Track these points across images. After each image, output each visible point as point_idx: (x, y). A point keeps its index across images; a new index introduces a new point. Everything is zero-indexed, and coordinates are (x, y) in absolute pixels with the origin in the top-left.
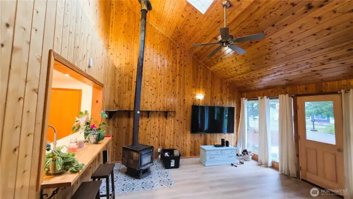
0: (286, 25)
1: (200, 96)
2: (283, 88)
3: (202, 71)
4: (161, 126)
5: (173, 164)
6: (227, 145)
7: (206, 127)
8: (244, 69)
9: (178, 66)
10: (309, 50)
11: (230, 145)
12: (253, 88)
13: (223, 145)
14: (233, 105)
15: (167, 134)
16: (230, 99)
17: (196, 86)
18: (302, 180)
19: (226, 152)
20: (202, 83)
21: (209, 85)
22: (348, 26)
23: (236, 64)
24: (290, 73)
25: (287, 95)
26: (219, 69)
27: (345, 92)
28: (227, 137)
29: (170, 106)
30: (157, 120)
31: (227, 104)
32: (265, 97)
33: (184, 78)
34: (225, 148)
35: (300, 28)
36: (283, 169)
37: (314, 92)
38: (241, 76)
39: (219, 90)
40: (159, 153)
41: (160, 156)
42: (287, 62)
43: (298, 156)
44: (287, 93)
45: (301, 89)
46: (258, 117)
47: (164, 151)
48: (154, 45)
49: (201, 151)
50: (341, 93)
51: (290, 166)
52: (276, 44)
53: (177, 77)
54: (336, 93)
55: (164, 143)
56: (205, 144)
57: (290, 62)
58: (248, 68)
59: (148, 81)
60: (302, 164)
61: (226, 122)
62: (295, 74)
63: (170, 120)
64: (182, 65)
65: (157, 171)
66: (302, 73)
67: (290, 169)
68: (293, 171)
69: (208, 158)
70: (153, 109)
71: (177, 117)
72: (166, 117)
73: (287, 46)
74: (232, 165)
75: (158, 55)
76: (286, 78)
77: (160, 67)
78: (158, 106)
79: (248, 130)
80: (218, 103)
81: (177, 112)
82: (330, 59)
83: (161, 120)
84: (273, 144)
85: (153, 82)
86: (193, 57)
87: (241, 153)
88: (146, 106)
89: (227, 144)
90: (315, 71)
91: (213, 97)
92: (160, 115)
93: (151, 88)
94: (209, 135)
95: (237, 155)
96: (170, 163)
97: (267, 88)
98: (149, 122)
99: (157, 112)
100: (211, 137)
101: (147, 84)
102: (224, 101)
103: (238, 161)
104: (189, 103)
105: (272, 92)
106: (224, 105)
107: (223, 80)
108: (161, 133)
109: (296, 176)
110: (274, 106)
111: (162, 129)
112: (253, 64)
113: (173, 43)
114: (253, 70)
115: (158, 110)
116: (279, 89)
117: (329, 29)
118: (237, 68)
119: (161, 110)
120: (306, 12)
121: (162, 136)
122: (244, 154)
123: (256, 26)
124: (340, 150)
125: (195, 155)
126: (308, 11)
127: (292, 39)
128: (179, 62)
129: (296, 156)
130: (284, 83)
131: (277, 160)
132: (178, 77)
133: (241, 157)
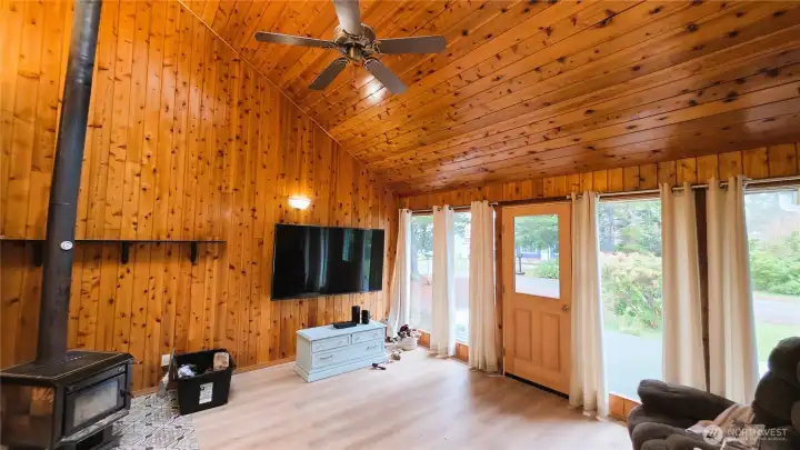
0: (489, 36)
1: (300, 202)
2: (479, 188)
3: (306, 136)
4: (174, 286)
5: (206, 395)
6: (365, 321)
7: (322, 280)
8: (404, 140)
9: (236, 112)
10: (527, 105)
11: (371, 321)
12: (422, 186)
13: (355, 321)
14: (384, 225)
15: (198, 308)
16: (374, 210)
17: (288, 175)
18: (507, 374)
19: (363, 338)
20: (305, 167)
21: (325, 175)
22: (591, 60)
23: (388, 126)
24: (493, 155)
25: (486, 203)
26: (349, 134)
27: (577, 198)
28: (365, 300)
29: (206, 227)
30: (158, 269)
31: (368, 223)
32: (447, 207)
33: (254, 148)
34: (360, 327)
35: (515, 48)
36: (476, 359)
37: (530, 197)
38: (398, 157)
39: (351, 189)
40: (165, 369)
41: (166, 379)
42: (488, 128)
43: (500, 327)
44: (485, 198)
45: (508, 191)
46: (431, 253)
47: (181, 360)
48: (151, 34)
49: (300, 345)
50: (571, 199)
51: (487, 350)
52: (469, 82)
53: (233, 143)
54: (563, 199)
55: (186, 337)
56: (312, 323)
57: (493, 130)
58: (413, 137)
59: (124, 147)
60: (507, 344)
61: (366, 265)
62: (500, 158)
63: (208, 267)
64: (247, 112)
65: (145, 430)
66: (511, 156)
67: (487, 355)
68: (492, 359)
69: (315, 359)
70: (144, 234)
71: (229, 258)
72: (193, 258)
73: (489, 90)
74: (375, 366)
75: (167, 70)
76: (485, 167)
77: (171, 107)
78: (164, 227)
79: (412, 279)
80: (347, 221)
81: (229, 243)
82: (559, 129)
83: (175, 267)
84: (458, 306)
85: (147, 151)
86: (282, 98)
87: (396, 335)
88: (115, 226)
89: (366, 317)
90: (533, 152)
91: (334, 206)
92: (170, 254)
93: (137, 168)
94: (322, 301)
95: (388, 340)
96: (199, 395)
97: (450, 187)
98: (129, 277)
99: (158, 243)
100: (327, 305)
101: (121, 154)
102: (361, 215)
103: (388, 355)
104: (269, 218)
105: (458, 195)
106: (361, 226)
107: (359, 164)
108: (173, 307)
109: (496, 370)
110: (461, 231)
111: (179, 293)
112: (424, 129)
113: (222, 45)
114: (423, 145)
115: (164, 238)
116: (472, 190)
117: (561, 60)
118: (390, 136)
119: (176, 236)
120: (527, 10)
121: (177, 314)
122: (402, 337)
123: (430, 29)
124: (566, 309)
125: (284, 355)
126: (530, 7)
127: (498, 73)
128: (240, 103)
129: (497, 328)
130: (481, 176)
131: (466, 341)
132: (234, 145)
133: (396, 343)
